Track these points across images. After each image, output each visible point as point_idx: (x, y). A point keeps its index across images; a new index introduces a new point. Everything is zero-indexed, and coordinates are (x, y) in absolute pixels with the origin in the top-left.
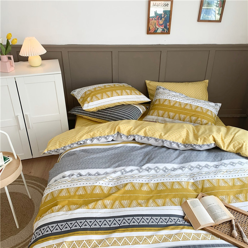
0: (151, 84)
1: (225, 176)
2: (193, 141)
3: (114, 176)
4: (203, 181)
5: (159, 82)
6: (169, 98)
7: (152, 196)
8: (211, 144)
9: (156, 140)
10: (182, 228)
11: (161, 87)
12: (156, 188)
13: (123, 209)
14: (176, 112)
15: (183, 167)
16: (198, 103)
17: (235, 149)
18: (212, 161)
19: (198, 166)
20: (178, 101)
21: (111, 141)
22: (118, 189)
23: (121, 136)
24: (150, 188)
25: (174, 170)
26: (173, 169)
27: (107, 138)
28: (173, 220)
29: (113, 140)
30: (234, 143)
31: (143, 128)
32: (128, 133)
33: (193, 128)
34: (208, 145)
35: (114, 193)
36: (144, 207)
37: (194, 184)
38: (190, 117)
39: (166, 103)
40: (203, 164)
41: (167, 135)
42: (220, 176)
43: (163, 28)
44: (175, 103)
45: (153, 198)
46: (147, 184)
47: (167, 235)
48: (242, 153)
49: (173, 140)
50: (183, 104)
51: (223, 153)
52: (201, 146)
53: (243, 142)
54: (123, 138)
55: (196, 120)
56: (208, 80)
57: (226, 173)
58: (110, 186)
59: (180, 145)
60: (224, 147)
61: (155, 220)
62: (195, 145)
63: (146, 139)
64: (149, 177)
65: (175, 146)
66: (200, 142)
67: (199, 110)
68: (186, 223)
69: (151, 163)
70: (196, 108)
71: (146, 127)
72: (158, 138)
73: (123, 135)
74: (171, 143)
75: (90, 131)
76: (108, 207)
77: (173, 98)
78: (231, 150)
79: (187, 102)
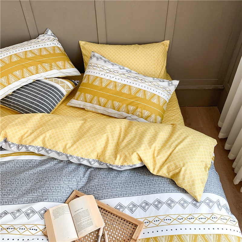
6: (101, 75)
9: (58, 154)
11: (96, 55)
14: (108, 98)
16: (141, 84)
17: (169, 175)
18: (130, 195)
20: (113, 79)
23: (9, 145)
30: (169, 164)
32: (19, 141)
38: (127, 106)
39: (97, 83)
44: (109, 84)
50: (120, 85)
54: (13, 148)
55: (135, 110)
56: (169, 41)
65: (85, 163)
66: (118, 163)
67: (140, 95)
70: (137, 93)
71: (47, 133)
72: (61, 152)
74: (78, 159)
77: (106, 75)
79: (125, 83)
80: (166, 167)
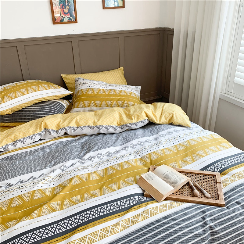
0: (68, 78)
1: (167, 145)
2: (127, 121)
3: (53, 175)
4: (150, 154)
5: (75, 74)
6: (91, 87)
7: (104, 184)
8: (145, 120)
9: (90, 128)
10: (147, 205)
11: (80, 78)
12: (106, 174)
13: (76, 206)
14: (101, 100)
15: (126, 147)
16: (121, 88)
17: (167, 120)
18: (150, 136)
19: (140, 143)
20: (100, 88)
21: (39, 141)
22: (62, 187)
23: (49, 132)
24: (99, 176)
25: (118, 152)
26: (116, 152)
27: (34, 137)
28: (135, 200)
29: (40, 140)
30: (164, 114)
31: (73, 119)
32: (57, 128)
33: (123, 110)
34: (143, 122)
35: (59, 192)
36: (99, 196)
37: (141, 160)
38: (117, 102)
39: (90, 92)
40: (143, 139)
41: (101, 120)
42: (162, 146)
43: (69, 16)
44: (99, 91)
45: (105, 184)
46: (95, 172)
47: (134, 217)
48: (175, 122)
49: (108, 124)
50: (107, 90)
51: (157, 126)
52: (136, 124)
53: (172, 112)
54: (53, 134)
55: (123, 103)
56: (123, 67)
57: (167, 142)
58: (52, 186)
59: (116, 128)
60: (157, 120)
61: (116, 205)
62: (130, 124)
63: (79, 129)
64: (94, 166)
65: (111, 130)
66: (134, 121)
67: (123, 93)
68: (148, 199)
69: (92, 152)
70: (120, 93)
71: (77, 117)
72: (93, 125)
73: (52, 130)
74: (107, 128)
75: (10, 135)
76: (57, 209)
77: (95, 86)
78: (163, 122)
79: (110, 89)
80: (163, 117)
